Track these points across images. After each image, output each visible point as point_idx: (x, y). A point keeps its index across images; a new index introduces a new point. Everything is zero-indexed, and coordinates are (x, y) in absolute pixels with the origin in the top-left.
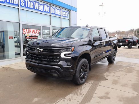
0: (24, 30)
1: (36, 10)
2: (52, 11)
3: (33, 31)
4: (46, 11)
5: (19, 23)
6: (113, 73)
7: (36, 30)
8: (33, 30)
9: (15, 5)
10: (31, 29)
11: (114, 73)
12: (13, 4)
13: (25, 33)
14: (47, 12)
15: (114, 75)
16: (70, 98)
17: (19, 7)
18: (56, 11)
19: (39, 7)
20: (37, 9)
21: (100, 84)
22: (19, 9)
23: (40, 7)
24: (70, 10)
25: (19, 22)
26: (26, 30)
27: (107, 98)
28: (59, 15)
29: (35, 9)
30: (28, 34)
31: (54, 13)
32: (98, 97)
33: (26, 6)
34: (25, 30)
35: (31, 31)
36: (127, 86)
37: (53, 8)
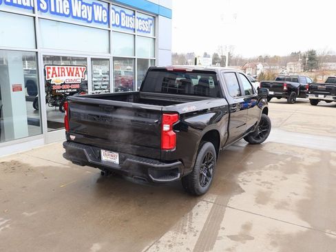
0: (48, 68)
1: (76, 17)
2: (114, 19)
3: (70, 70)
4: (100, 20)
5: (37, 52)
6: (257, 173)
7: (77, 69)
8: (70, 68)
9: (26, 7)
10: (65, 67)
11: (259, 174)
12: (22, 6)
13: (50, 75)
14: (102, 22)
15: (258, 180)
16: (169, 241)
17: (34, 13)
18: (123, 19)
19: (82, 10)
20: (79, 16)
21: (230, 204)
22: (34, 17)
23: (85, 11)
24: (155, 14)
25: (36, 50)
26: (54, 69)
27: (246, 239)
28: (129, 28)
29: (74, 17)
30: (58, 78)
31: (118, 24)
32: (228, 236)
33: (53, 10)
34: (50, 68)
35: (66, 70)
36: (287, 207)
37: (116, 12)
